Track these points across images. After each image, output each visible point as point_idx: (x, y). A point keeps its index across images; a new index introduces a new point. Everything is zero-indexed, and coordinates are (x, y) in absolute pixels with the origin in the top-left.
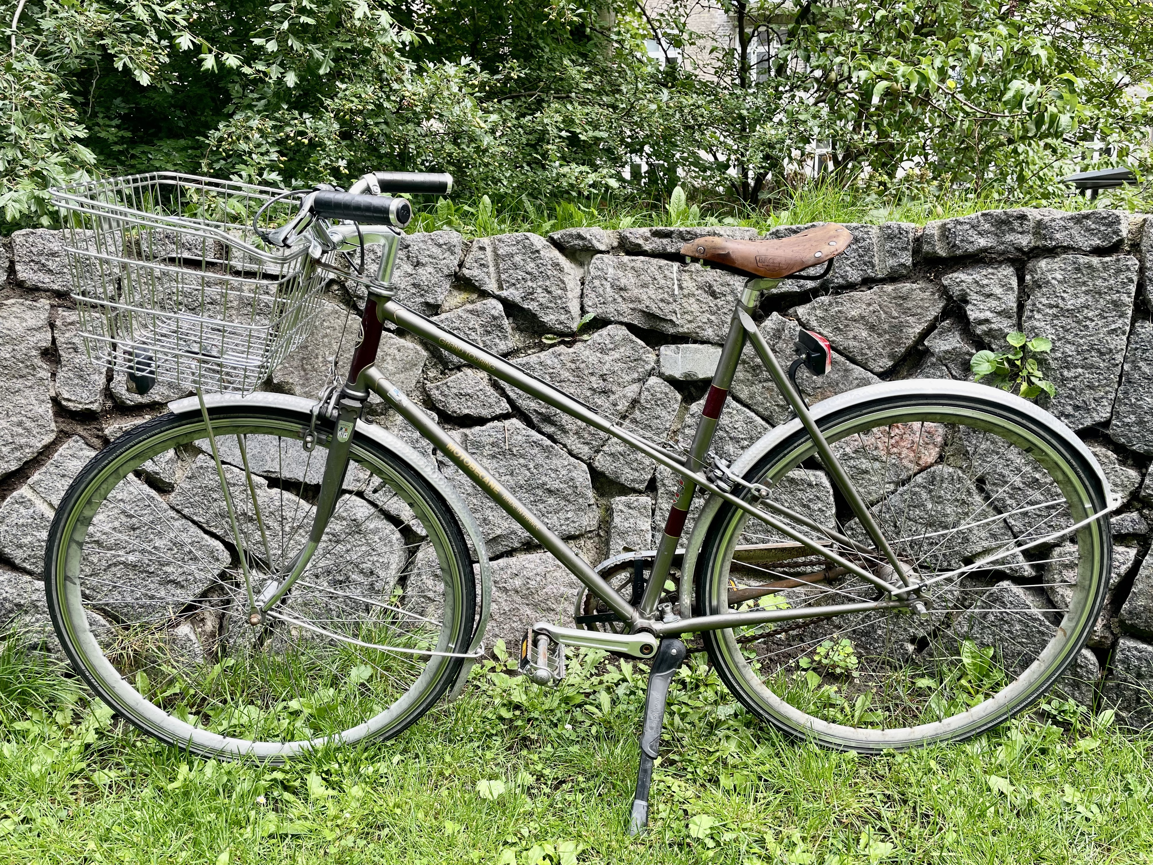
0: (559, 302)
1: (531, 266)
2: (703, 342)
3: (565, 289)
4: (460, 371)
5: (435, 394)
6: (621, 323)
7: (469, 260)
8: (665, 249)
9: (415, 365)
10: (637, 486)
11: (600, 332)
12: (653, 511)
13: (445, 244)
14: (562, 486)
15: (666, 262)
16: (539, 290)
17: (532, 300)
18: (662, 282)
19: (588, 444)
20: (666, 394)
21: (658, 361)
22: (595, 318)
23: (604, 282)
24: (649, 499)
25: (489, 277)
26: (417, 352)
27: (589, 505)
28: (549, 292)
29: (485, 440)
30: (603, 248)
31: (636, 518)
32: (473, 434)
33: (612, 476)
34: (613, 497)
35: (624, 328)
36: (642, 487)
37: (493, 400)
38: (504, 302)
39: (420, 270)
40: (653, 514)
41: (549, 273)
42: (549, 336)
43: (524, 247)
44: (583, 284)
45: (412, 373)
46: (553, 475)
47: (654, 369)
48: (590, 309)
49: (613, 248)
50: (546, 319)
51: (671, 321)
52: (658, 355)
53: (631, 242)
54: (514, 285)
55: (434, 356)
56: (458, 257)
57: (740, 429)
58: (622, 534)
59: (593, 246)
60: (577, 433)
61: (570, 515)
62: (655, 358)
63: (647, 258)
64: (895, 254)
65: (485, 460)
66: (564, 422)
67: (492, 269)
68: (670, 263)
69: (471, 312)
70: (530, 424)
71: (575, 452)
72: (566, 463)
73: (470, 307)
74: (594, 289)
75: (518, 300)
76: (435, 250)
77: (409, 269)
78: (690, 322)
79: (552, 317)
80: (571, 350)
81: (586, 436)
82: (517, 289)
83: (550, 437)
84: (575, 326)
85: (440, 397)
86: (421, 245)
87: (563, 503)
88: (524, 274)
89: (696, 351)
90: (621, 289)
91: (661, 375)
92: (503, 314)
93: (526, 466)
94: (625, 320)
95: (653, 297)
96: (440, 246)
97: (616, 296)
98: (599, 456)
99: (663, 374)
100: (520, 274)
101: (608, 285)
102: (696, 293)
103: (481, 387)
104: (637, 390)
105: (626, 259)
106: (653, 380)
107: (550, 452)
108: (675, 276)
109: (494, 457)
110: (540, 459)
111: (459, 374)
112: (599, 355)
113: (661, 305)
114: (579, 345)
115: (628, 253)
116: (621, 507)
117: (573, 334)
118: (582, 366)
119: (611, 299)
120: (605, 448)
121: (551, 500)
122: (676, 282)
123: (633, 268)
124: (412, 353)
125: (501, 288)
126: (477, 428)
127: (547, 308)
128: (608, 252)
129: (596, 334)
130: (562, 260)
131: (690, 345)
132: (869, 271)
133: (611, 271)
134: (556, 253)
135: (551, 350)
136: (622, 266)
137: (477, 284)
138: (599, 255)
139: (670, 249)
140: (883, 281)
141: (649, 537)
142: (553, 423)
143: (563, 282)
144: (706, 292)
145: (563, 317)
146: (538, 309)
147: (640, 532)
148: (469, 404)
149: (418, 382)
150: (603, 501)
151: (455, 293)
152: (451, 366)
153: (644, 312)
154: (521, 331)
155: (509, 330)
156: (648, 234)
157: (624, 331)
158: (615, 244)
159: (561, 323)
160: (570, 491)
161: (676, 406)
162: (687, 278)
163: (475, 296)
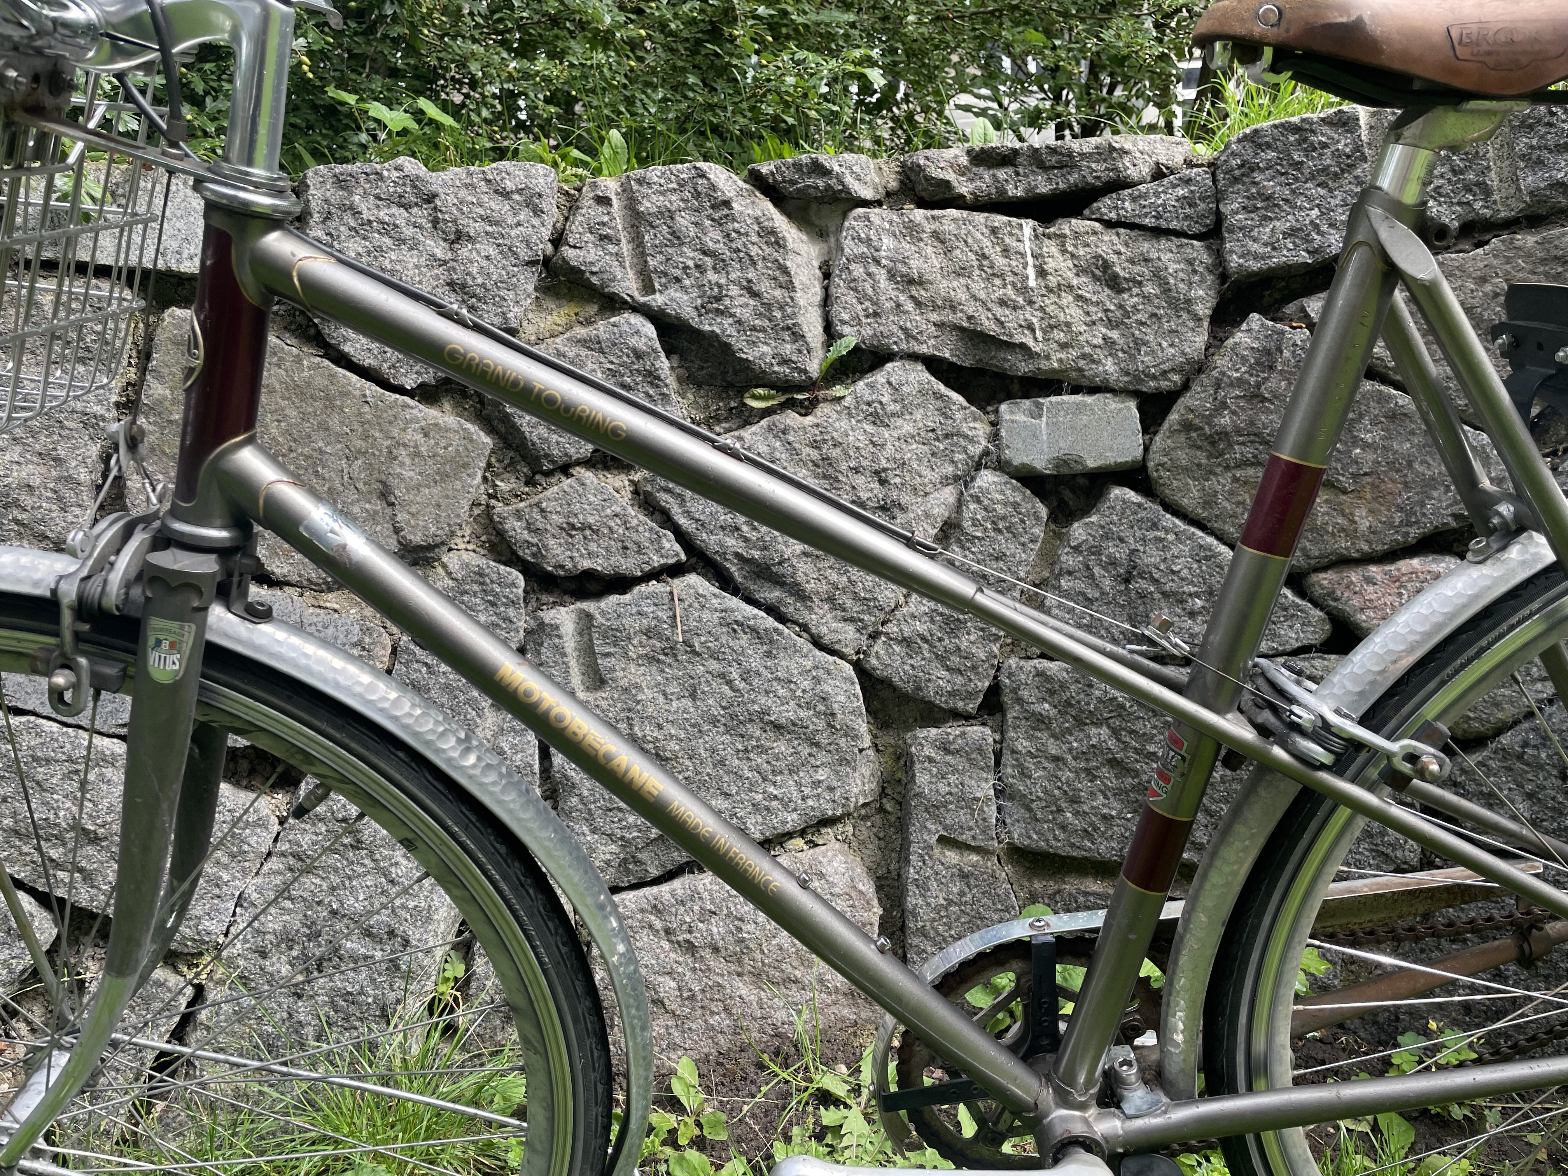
0: (778, 314)
1: (713, 238)
2: (1093, 390)
3: (789, 287)
4: (569, 475)
5: (515, 528)
6: (914, 357)
7: (576, 230)
8: (1002, 191)
9: (466, 466)
10: (960, 704)
11: (870, 379)
12: (998, 755)
13: (519, 191)
14: (802, 714)
15: (1005, 219)
16: (735, 291)
17: (720, 313)
18: (1000, 262)
19: (852, 620)
20: (1016, 505)
21: (995, 437)
22: (856, 349)
23: (873, 269)
24: (987, 731)
25: (622, 265)
26: (468, 437)
27: (861, 751)
28: (754, 294)
29: (632, 623)
30: (867, 194)
31: (963, 773)
32: (603, 613)
33: (909, 688)
34: (910, 728)
35: (920, 367)
36: (971, 707)
37: (644, 537)
38: (657, 317)
39: (464, 252)
40: (998, 763)
41: (754, 251)
42: (760, 391)
43: (697, 195)
44: (827, 276)
45: (458, 484)
46: (781, 692)
47: (986, 453)
48: (846, 330)
49: (888, 194)
50: (750, 354)
51: (1023, 346)
52: (993, 424)
53: (929, 179)
54: (678, 280)
55: (508, 446)
56: (550, 223)
57: (1185, 573)
58: (935, 809)
59: (846, 190)
60: (831, 599)
61: (822, 775)
62: (988, 429)
63: (965, 213)
64: (1540, 162)
65: (633, 668)
66: (800, 577)
67: (626, 248)
68: (1014, 220)
69: (584, 343)
70: (726, 583)
71: (826, 640)
72: (809, 664)
73: (581, 332)
74: (853, 285)
75: (688, 313)
76: (495, 204)
77: (440, 250)
78: (1064, 346)
79: (765, 349)
80: (809, 420)
81: (849, 603)
82: (684, 289)
83: (772, 610)
84: (814, 367)
85: (526, 535)
86: (462, 193)
87: (805, 750)
88: (698, 255)
89: (1080, 408)
90: (911, 282)
91: (1002, 466)
92: (657, 345)
93: (722, 676)
94: (923, 349)
95: (982, 295)
96: (505, 194)
97: (902, 298)
98: (879, 647)
99: (1008, 463)
100: (690, 257)
101: (881, 275)
102: (1075, 282)
103: (617, 509)
104: (952, 500)
105: (919, 215)
106: (987, 479)
107: (771, 641)
108: (1027, 246)
109: (651, 659)
110: (755, 660)
111: (567, 482)
112: (870, 428)
113: (999, 311)
114: (824, 410)
115: (922, 204)
116: (928, 751)
117: (810, 385)
118: (835, 453)
119: (888, 305)
120: (892, 628)
121: (781, 747)
122: (1030, 260)
123: (936, 235)
124: (456, 440)
125: (648, 288)
126: (614, 599)
127: (754, 329)
128: (879, 203)
129: (861, 384)
130: (780, 221)
131: (1065, 398)
132: (1478, 205)
133: (887, 242)
134: (767, 206)
135: (764, 422)
136: (912, 231)
137: (594, 280)
138: (860, 211)
139: (1014, 190)
140: (1511, 225)
141: (992, 812)
142: (778, 581)
143: (785, 270)
144: (1096, 278)
145: (788, 349)
146: (731, 331)
147: (969, 803)
148: (593, 547)
149: (475, 504)
150: (888, 739)
151: (550, 304)
152: (547, 466)
153: (962, 329)
154: (699, 385)
155: (671, 381)
156: (964, 160)
157: (920, 375)
158: (893, 185)
159: (785, 362)
160: (821, 724)
161: (1038, 531)
162: (1054, 250)
163: (592, 309)
